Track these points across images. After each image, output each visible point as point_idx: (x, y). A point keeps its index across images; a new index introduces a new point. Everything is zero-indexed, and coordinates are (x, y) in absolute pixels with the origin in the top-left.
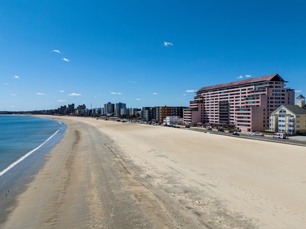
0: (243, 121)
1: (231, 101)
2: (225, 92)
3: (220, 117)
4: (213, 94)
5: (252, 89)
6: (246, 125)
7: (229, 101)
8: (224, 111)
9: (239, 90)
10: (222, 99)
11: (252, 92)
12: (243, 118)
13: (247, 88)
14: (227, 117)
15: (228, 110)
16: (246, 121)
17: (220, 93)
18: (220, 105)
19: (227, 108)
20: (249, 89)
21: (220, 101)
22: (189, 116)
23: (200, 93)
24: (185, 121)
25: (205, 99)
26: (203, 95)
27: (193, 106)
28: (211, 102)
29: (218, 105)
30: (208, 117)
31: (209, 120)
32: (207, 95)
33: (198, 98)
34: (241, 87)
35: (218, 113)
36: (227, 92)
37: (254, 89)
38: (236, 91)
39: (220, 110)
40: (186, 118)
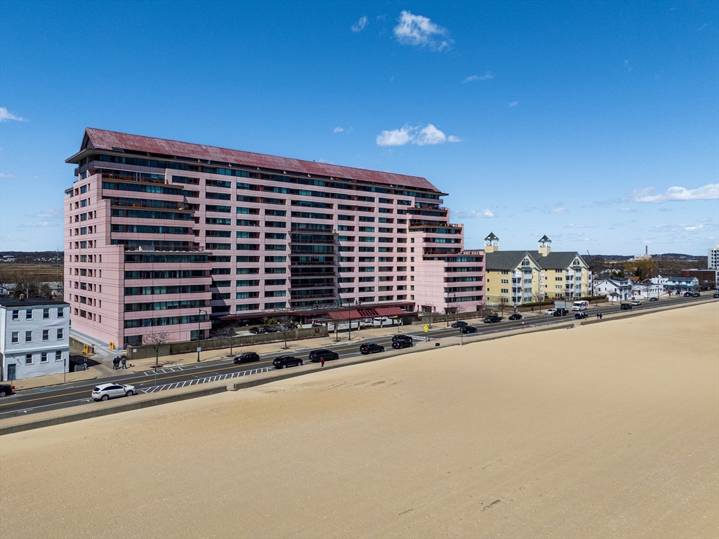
0: (463, 289)
1: (341, 228)
2: (315, 194)
3: (294, 283)
4: (252, 187)
5: (408, 203)
6: (473, 298)
7: (335, 227)
8: (315, 261)
9: (372, 199)
10: (305, 215)
11: (410, 212)
12: (463, 279)
13: (396, 197)
14: (330, 282)
15: (330, 260)
16: (472, 288)
17: (292, 191)
18: (294, 238)
19: (331, 250)
20: (400, 202)
21: (293, 224)
22: (183, 289)
23: (144, 163)
24: (140, 323)
25: (190, 200)
26: (175, 179)
27: (141, 229)
28: (239, 222)
29: (281, 236)
30: (222, 290)
31: (227, 302)
32: (208, 182)
33: (142, 188)
34: (377, 190)
35: (283, 270)
36: (327, 195)
37: (413, 205)
38: (360, 198)
39: (294, 260)
40: (149, 306)
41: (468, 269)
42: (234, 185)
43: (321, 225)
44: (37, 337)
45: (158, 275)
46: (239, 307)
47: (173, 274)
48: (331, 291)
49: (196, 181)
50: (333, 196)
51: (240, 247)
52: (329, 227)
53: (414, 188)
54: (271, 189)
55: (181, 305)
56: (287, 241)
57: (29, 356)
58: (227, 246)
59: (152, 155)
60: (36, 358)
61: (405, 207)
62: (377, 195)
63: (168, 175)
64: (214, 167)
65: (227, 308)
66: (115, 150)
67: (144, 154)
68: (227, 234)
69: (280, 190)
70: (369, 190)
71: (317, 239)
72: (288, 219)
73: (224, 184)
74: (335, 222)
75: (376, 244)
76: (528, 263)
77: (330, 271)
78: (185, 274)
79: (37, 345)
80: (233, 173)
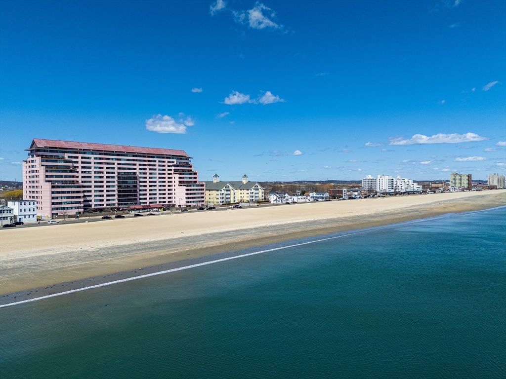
0: (194, 198)
1: (141, 173)
2: (128, 160)
3: (119, 196)
4: (100, 159)
5: (173, 162)
6: (200, 201)
7: (138, 173)
8: (128, 187)
9: (155, 161)
10: (124, 169)
11: (174, 166)
12: (195, 194)
13: (166, 160)
14: (135, 195)
15: (135, 187)
16: (199, 197)
17: (118, 160)
18: (119, 178)
19: (136, 183)
20: (169, 162)
21: (118, 173)
22: (73, 197)
23: (56, 152)
24: (57, 209)
25: (75, 165)
26: (69, 157)
27: (57, 176)
28: (95, 172)
29: (113, 177)
30: (88, 198)
31: (90, 203)
32: (82, 158)
33: (56, 161)
34: (158, 157)
35: (114, 191)
36: (134, 160)
37: (175, 163)
38: (149, 161)
39: (118, 187)
40: (60, 203)
41: (197, 190)
42: (93, 158)
43: (131, 173)
44: (27, 210)
45: (63, 192)
46: (96, 205)
47: (69, 192)
48: (136, 199)
49: (77, 157)
50: (136, 160)
51: (95, 182)
52: (135, 173)
53: (177, 156)
54: (109, 159)
55: (72, 203)
56: (116, 179)
57: (25, 216)
58: (90, 182)
59: (60, 148)
60: (27, 217)
61: (171, 164)
62: (157, 160)
63: (66, 156)
64: (84, 151)
65: (91, 206)
66: (46, 147)
67: (56, 148)
68: (90, 177)
69: (112, 159)
70: (154, 157)
71: (130, 178)
72: (116, 171)
73: (88, 158)
74: (137, 171)
75: (157, 180)
76: (229, 187)
77: (135, 191)
78: (73, 192)
79: (27, 213)
80: (92, 154)
